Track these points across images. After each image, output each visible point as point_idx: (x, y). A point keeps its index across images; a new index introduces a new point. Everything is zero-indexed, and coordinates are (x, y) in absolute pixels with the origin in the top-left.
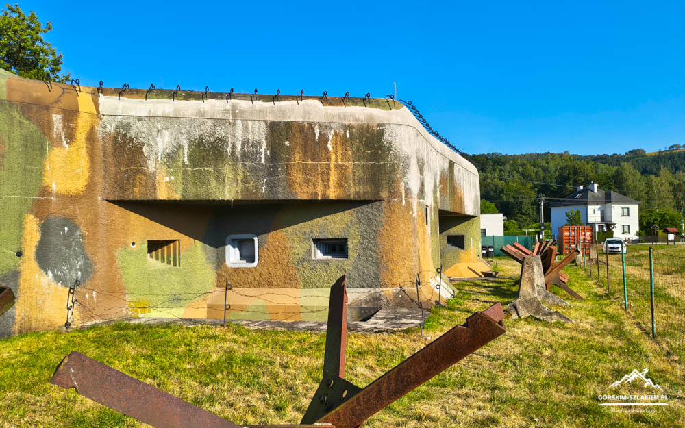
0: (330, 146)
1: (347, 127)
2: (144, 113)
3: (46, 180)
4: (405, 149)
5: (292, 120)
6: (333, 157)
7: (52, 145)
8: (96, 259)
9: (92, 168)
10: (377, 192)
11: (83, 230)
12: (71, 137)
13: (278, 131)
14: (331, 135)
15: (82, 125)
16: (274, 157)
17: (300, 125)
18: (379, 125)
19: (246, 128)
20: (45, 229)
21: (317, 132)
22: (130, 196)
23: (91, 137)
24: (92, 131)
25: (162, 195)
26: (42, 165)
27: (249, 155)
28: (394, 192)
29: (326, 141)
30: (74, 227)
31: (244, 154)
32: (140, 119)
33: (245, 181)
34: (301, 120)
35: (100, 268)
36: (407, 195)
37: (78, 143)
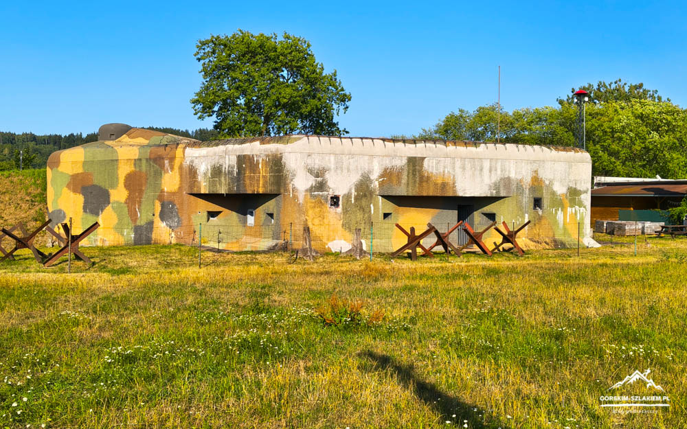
0: (260, 166)
1: (267, 156)
2: (197, 155)
3: (163, 187)
4: (292, 165)
5: (246, 154)
6: (261, 172)
7: (165, 172)
8: (183, 218)
9: (181, 181)
10: (279, 190)
11: (177, 206)
12: (172, 168)
13: (241, 159)
14: (261, 161)
15: (177, 163)
16: (239, 173)
17: (249, 156)
18: (281, 154)
19: (229, 159)
20: (163, 206)
21: (255, 159)
22: (193, 192)
23: (181, 168)
24: (181, 164)
25: (202, 192)
26: (161, 181)
27: (230, 173)
28: (286, 190)
29: (259, 164)
30: (174, 205)
31: (229, 171)
32: (196, 158)
33: (229, 185)
34: (249, 153)
35: (185, 222)
36: (293, 191)
37: (175, 171)
